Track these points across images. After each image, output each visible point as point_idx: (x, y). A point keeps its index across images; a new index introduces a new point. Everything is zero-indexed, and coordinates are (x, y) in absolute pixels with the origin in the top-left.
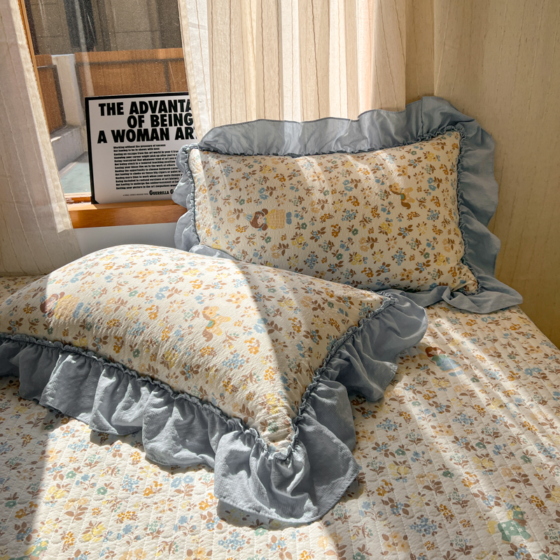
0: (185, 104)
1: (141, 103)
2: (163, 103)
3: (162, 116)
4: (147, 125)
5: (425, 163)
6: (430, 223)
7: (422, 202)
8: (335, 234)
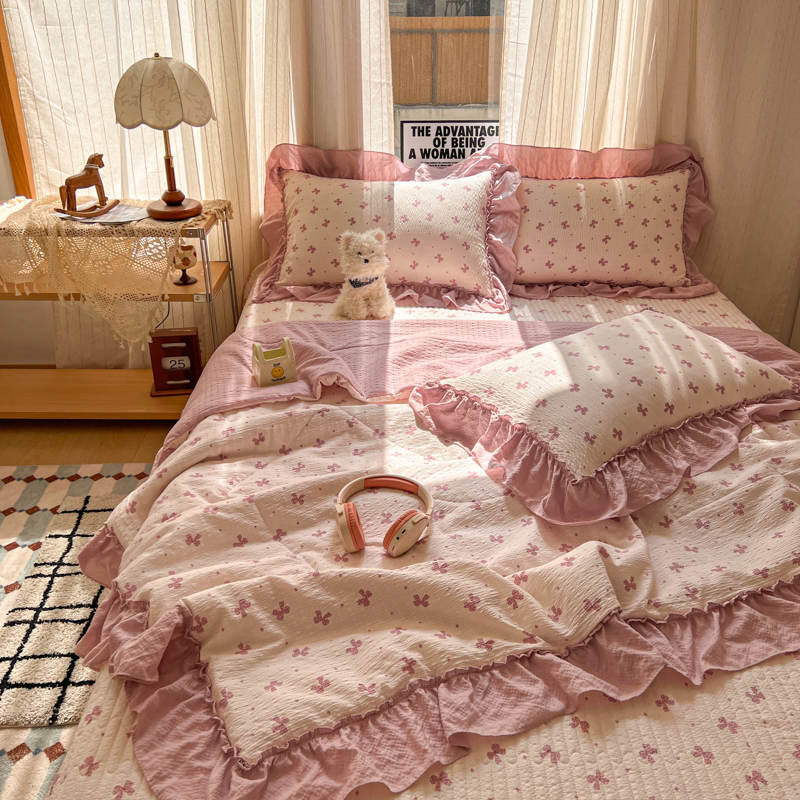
0: (479, 130)
1: (445, 128)
2: (462, 128)
3: (461, 139)
4: (448, 146)
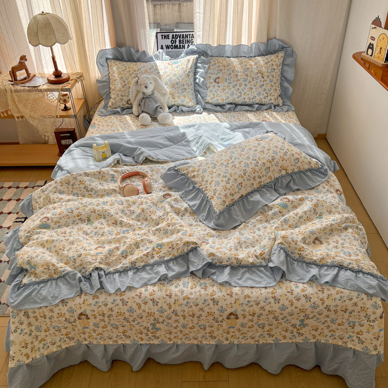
0: (191, 36)
1: (176, 35)
2: (183, 35)
3: (183, 40)
4: (178, 43)
5: (271, 63)
6: (270, 83)
7: (268, 76)
8: (240, 86)
